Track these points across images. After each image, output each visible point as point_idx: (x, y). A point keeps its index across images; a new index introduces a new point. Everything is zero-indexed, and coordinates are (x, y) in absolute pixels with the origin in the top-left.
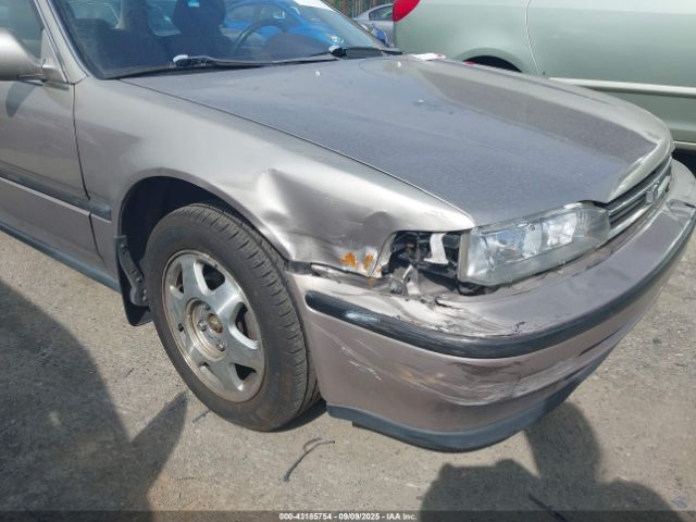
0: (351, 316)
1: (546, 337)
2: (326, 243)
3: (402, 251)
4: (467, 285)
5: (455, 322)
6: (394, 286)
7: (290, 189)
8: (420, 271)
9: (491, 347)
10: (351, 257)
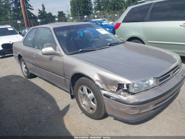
0: (111, 98)
1: (144, 102)
2: (106, 85)
3: (120, 87)
4: (131, 93)
5: (128, 99)
6: (118, 93)
7: (101, 76)
8: (123, 90)
9: (135, 104)
10: (111, 88)
